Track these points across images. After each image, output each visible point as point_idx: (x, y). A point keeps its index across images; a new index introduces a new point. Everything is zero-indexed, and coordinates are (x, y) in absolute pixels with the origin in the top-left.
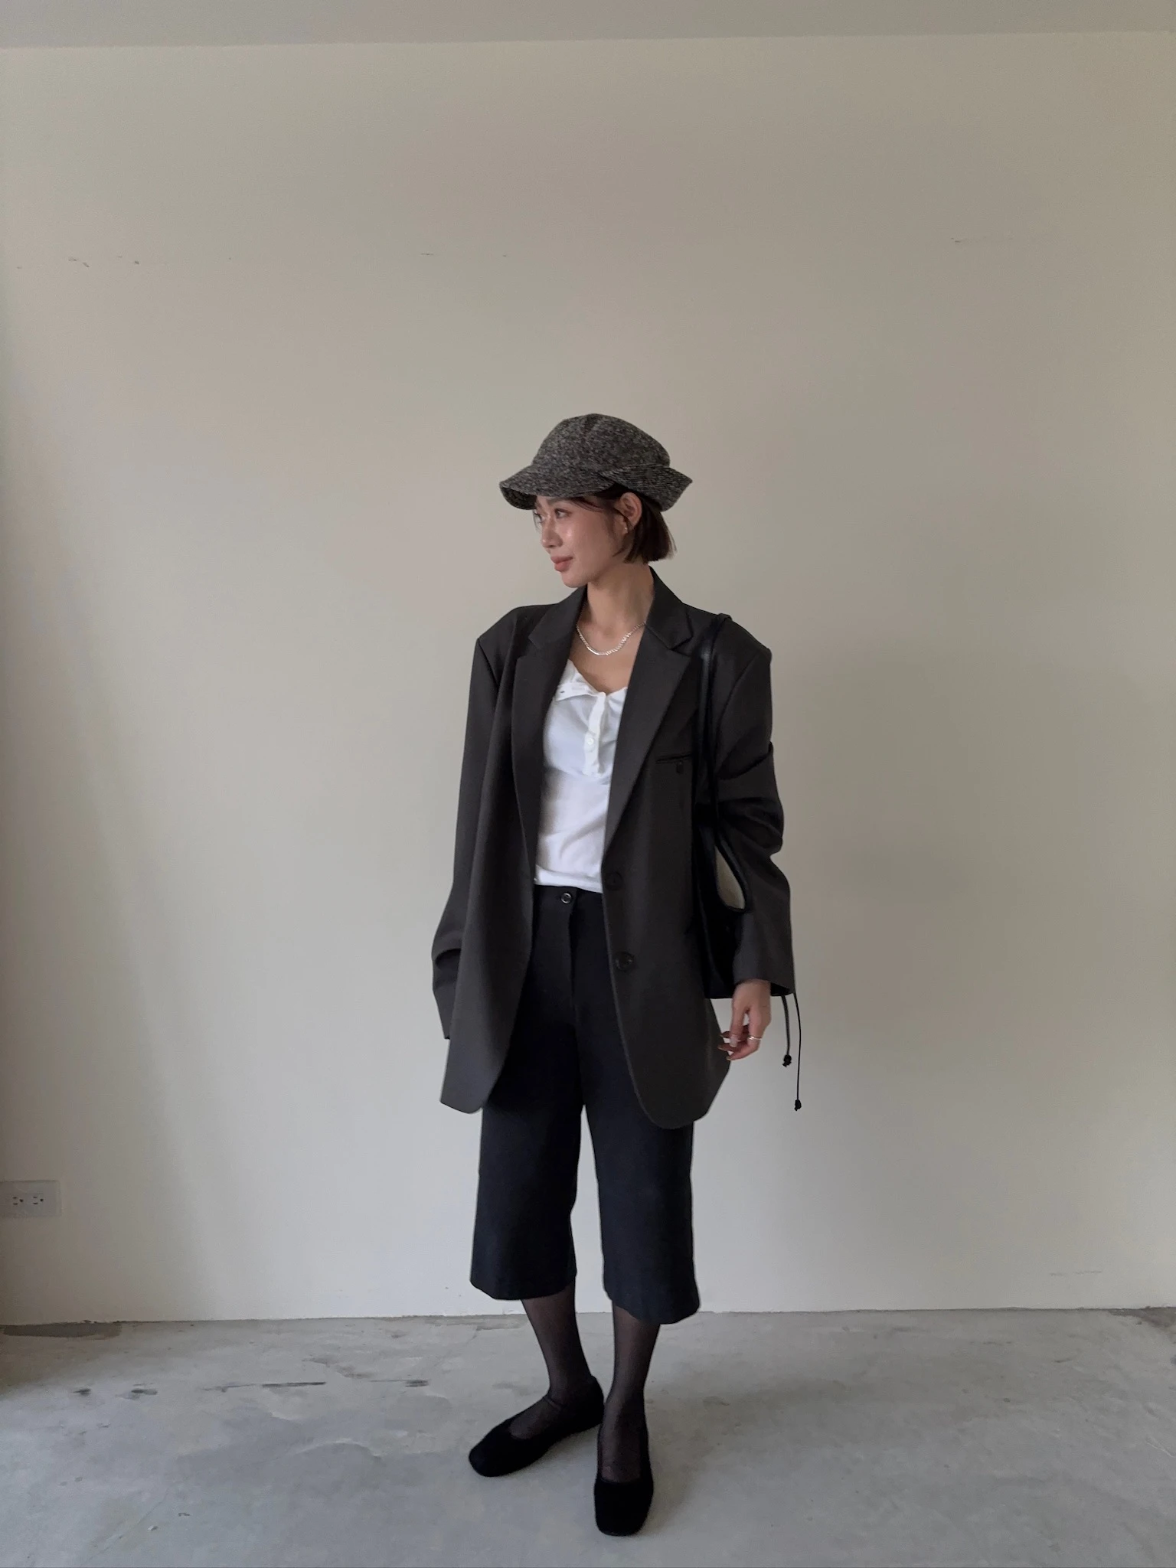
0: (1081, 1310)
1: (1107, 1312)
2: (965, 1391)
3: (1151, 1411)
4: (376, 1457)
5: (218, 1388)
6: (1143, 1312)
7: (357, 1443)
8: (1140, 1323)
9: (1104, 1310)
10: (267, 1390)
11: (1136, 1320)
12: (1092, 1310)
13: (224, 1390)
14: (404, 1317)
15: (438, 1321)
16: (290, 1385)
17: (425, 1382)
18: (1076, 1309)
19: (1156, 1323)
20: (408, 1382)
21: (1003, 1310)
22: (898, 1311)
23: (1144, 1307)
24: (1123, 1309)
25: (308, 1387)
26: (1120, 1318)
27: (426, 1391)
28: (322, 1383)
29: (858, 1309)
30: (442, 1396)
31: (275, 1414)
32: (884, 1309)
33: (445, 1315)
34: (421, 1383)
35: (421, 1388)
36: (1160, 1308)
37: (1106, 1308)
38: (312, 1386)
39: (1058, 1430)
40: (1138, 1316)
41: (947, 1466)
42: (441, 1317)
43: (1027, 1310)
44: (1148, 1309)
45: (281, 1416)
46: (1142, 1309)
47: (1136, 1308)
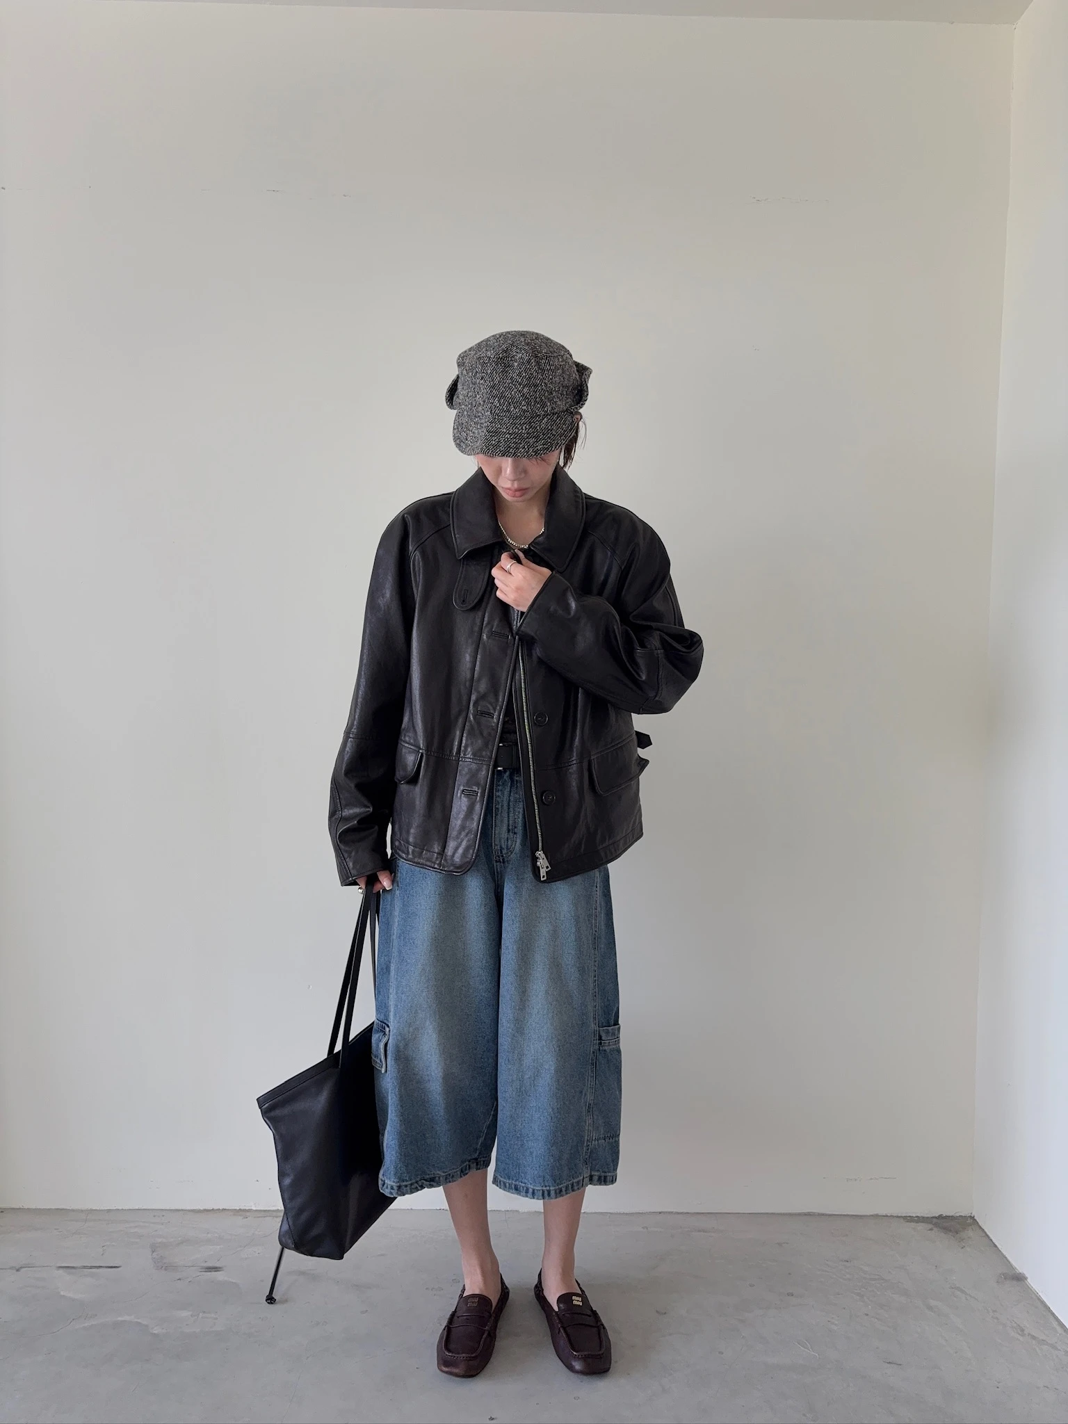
0: (876, 1216)
1: (902, 1220)
2: (752, 1286)
3: (930, 1308)
4: (155, 1334)
5: (11, 1268)
6: (935, 1220)
7: (139, 1321)
8: (931, 1230)
9: (898, 1217)
10: (61, 1271)
11: (930, 1226)
12: (887, 1216)
13: (18, 1270)
14: (213, 1209)
15: (248, 1214)
16: (85, 1267)
17: (220, 1268)
18: (872, 1216)
19: (946, 1230)
20: (202, 1268)
21: (799, 1214)
22: (698, 1213)
23: (937, 1215)
24: (917, 1217)
25: (101, 1270)
26: (913, 1224)
27: (219, 1276)
28: (115, 1267)
29: (660, 1211)
30: (234, 1281)
31: (62, 1293)
32: (685, 1211)
33: (254, 1209)
34: (216, 1269)
35: (213, 1273)
36: (952, 1216)
37: (899, 1215)
38: (110, 1269)
39: (837, 1322)
40: (927, 1223)
41: (721, 1353)
42: (250, 1210)
43: (823, 1215)
44: (940, 1217)
45: (70, 1295)
46: (933, 1217)
47: (928, 1216)
